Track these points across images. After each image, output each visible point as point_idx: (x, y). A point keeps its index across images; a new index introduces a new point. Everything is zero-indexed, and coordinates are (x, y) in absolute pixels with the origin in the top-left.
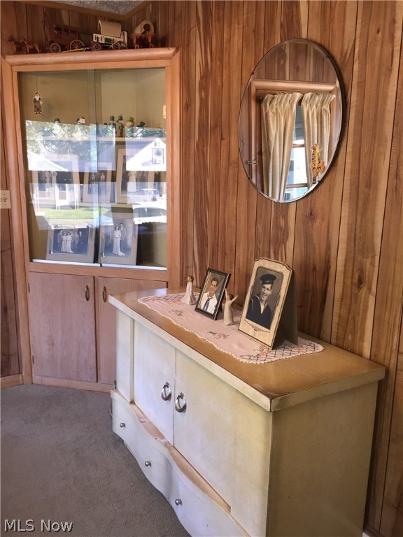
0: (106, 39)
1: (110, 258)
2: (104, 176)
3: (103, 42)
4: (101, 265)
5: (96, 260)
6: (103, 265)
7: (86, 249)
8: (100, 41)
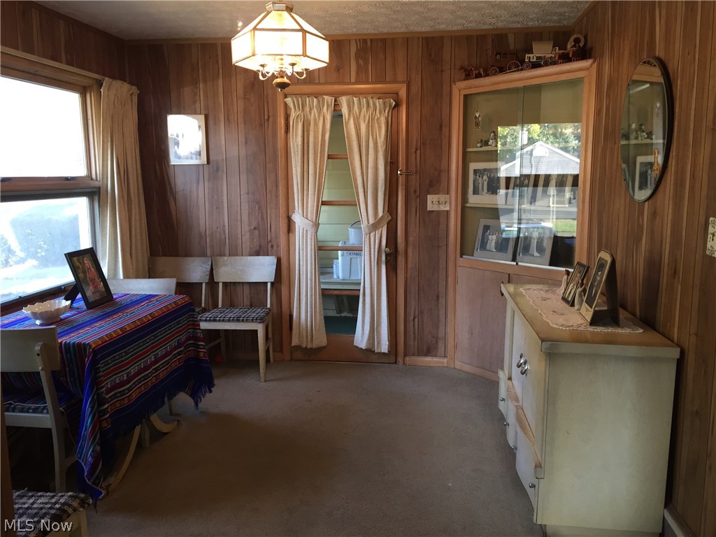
0: (538, 58)
1: (527, 258)
2: (527, 181)
3: (535, 60)
4: (517, 264)
5: (514, 260)
6: (519, 263)
7: (507, 249)
8: (532, 60)
